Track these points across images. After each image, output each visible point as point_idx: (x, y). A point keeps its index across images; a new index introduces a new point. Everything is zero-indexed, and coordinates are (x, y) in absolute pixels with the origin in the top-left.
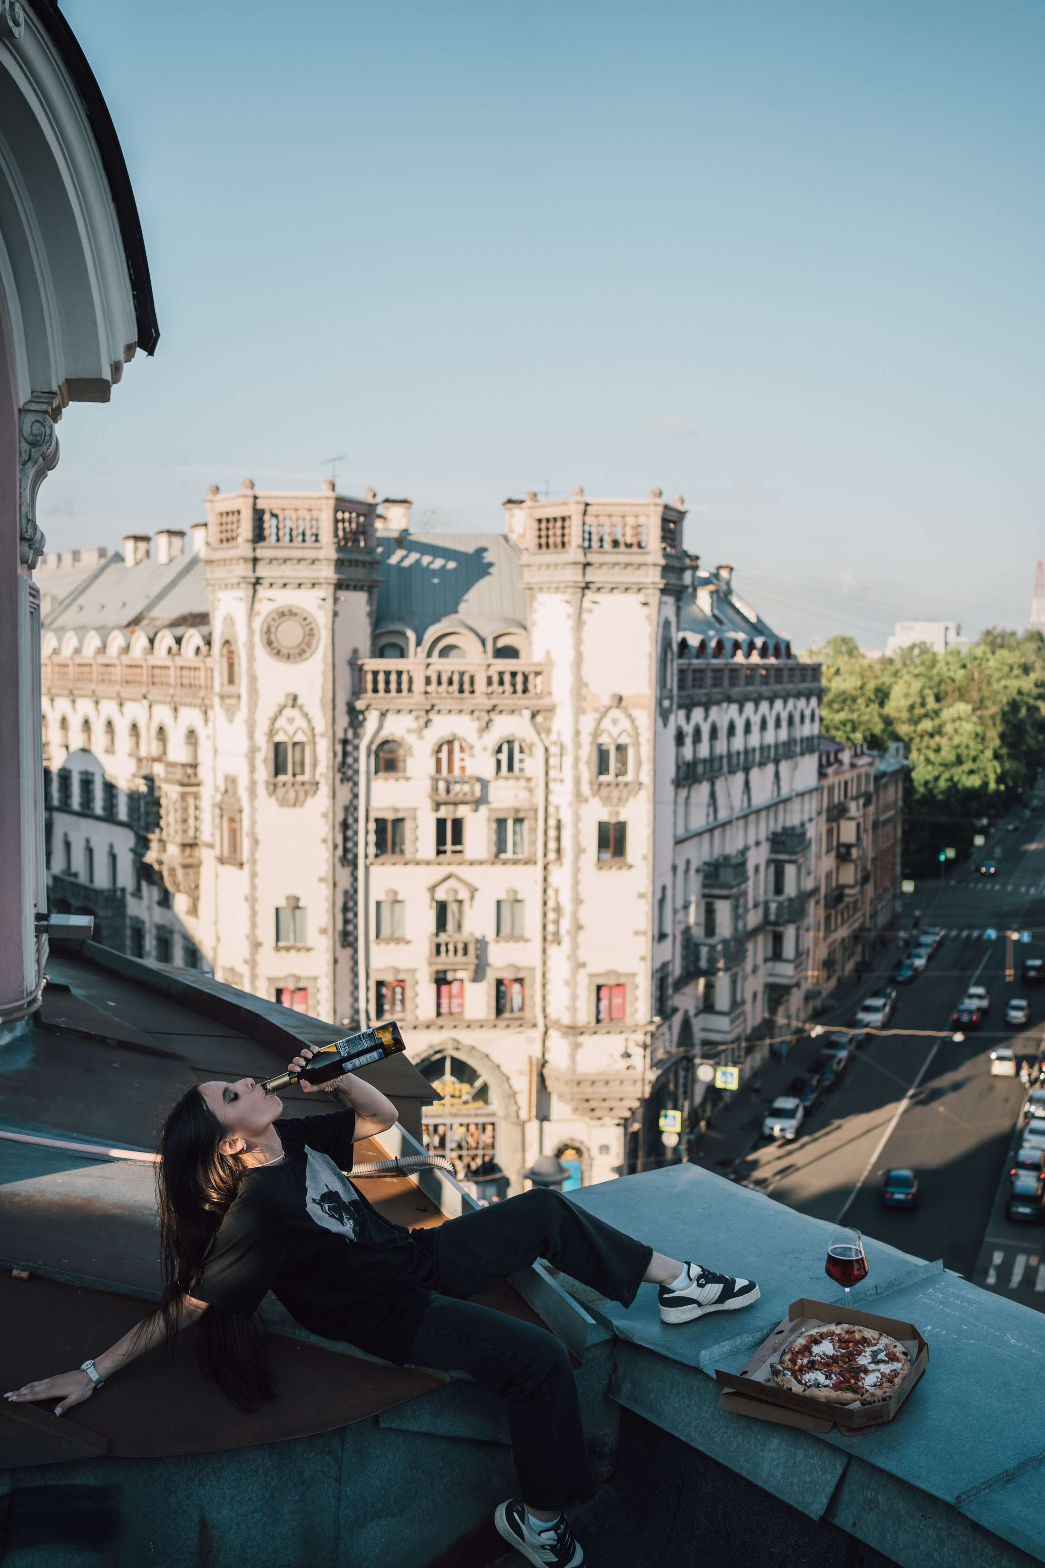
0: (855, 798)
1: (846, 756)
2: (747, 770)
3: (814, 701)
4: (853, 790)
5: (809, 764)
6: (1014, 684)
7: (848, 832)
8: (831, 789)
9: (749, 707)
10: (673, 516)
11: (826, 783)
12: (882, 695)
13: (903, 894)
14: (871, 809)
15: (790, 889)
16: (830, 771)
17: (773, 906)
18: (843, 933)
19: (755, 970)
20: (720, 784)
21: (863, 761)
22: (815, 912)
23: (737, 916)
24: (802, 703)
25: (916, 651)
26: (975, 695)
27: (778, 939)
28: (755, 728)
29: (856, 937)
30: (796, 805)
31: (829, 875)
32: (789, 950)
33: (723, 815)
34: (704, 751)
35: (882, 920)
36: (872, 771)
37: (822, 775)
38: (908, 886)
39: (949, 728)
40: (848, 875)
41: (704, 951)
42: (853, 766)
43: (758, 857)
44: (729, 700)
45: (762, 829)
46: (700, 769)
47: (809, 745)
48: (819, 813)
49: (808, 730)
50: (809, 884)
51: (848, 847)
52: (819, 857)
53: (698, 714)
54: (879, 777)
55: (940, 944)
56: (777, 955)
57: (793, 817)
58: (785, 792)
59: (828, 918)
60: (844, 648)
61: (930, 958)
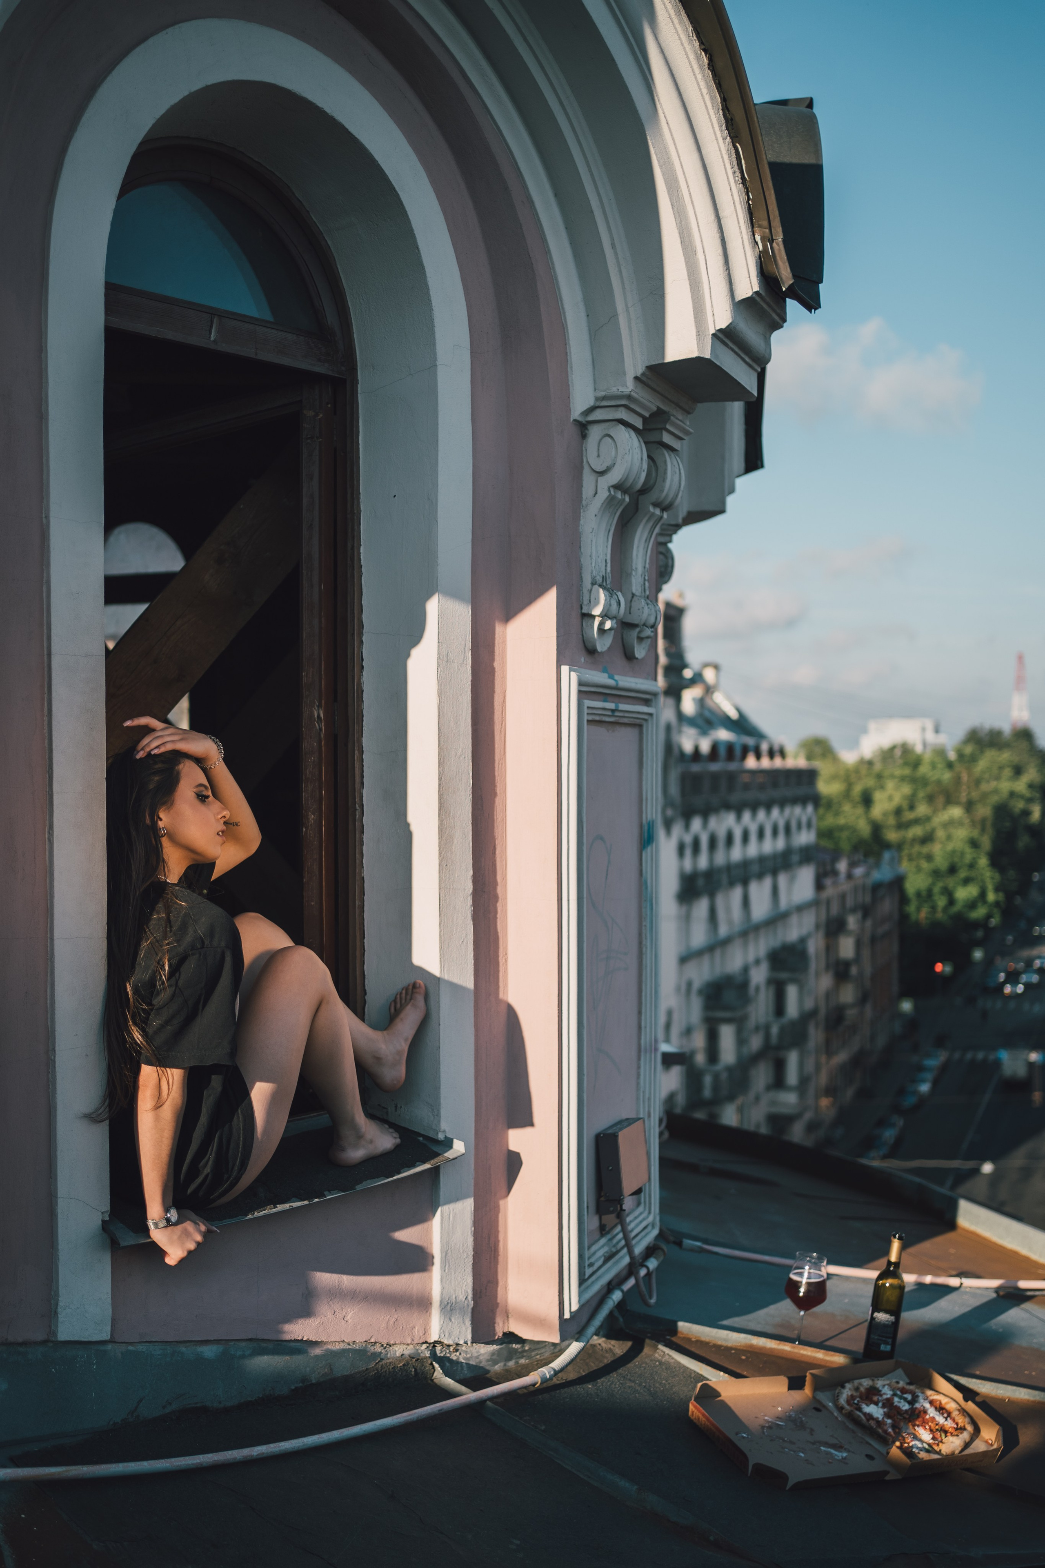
0: (854, 910)
1: (842, 866)
2: (745, 883)
3: (810, 809)
4: (850, 902)
5: (806, 877)
6: (1005, 786)
7: (847, 948)
8: (828, 902)
9: (747, 816)
10: (672, 612)
11: (825, 895)
12: (867, 800)
13: (901, 1015)
14: (869, 923)
15: (792, 1009)
16: (828, 882)
17: (775, 1030)
18: (842, 1057)
19: (757, 1099)
20: (720, 900)
21: (859, 871)
22: (815, 1035)
23: (741, 1041)
24: (798, 810)
25: (898, 752)
26: (963, 797)
27: (780, 1067)
28: (753, 838)
29: (856, 1061)
30: (794, 919)
31: (828, 995)
32: (792, 1076)
33: (723, 930)
34: (703, 862)
35: (881, 1041)
36: (869, 882)
37: (819, 886)
38: (906, 1006)
39: (940, 834)
40: (848, 995)
41: (708, 1080)
42: (850, 876)
43: (759, 976)
44: (727, 806)
45: (760, 947)
46: (701, 882)
47: (807, 855)
48: (817, 926)
49: (805, 838)
50: (809, 1004)
51: (847, 964)
52: (817, 975)
53: (696, 824)
54: (876, 887)
55: (944, 1068)
56: (778, 1082)
57: (792, 932)
58: (783, 904)
59: (828, 1042)
60: (818, 750)
61: (935, 1083)
